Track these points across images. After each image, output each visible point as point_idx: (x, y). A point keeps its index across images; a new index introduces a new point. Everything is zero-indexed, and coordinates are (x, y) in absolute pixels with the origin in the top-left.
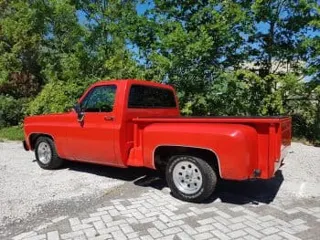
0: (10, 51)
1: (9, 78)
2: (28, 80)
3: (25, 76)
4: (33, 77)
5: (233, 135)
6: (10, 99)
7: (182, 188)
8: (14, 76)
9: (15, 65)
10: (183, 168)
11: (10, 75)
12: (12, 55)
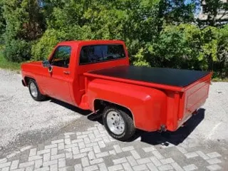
0: (20, 7)
1: (21, 27)
2: (34, 28)
3: (32, 25)
4: (37, 25)
5: (148, 96)
6: (23, 42)
7: (113, 129)
8: (25, 25)
9: (24, 17)
10: (114, 115)
11: (21, 24)
12: (21, 9)
